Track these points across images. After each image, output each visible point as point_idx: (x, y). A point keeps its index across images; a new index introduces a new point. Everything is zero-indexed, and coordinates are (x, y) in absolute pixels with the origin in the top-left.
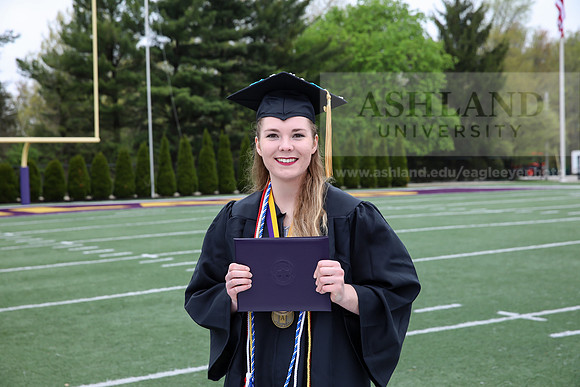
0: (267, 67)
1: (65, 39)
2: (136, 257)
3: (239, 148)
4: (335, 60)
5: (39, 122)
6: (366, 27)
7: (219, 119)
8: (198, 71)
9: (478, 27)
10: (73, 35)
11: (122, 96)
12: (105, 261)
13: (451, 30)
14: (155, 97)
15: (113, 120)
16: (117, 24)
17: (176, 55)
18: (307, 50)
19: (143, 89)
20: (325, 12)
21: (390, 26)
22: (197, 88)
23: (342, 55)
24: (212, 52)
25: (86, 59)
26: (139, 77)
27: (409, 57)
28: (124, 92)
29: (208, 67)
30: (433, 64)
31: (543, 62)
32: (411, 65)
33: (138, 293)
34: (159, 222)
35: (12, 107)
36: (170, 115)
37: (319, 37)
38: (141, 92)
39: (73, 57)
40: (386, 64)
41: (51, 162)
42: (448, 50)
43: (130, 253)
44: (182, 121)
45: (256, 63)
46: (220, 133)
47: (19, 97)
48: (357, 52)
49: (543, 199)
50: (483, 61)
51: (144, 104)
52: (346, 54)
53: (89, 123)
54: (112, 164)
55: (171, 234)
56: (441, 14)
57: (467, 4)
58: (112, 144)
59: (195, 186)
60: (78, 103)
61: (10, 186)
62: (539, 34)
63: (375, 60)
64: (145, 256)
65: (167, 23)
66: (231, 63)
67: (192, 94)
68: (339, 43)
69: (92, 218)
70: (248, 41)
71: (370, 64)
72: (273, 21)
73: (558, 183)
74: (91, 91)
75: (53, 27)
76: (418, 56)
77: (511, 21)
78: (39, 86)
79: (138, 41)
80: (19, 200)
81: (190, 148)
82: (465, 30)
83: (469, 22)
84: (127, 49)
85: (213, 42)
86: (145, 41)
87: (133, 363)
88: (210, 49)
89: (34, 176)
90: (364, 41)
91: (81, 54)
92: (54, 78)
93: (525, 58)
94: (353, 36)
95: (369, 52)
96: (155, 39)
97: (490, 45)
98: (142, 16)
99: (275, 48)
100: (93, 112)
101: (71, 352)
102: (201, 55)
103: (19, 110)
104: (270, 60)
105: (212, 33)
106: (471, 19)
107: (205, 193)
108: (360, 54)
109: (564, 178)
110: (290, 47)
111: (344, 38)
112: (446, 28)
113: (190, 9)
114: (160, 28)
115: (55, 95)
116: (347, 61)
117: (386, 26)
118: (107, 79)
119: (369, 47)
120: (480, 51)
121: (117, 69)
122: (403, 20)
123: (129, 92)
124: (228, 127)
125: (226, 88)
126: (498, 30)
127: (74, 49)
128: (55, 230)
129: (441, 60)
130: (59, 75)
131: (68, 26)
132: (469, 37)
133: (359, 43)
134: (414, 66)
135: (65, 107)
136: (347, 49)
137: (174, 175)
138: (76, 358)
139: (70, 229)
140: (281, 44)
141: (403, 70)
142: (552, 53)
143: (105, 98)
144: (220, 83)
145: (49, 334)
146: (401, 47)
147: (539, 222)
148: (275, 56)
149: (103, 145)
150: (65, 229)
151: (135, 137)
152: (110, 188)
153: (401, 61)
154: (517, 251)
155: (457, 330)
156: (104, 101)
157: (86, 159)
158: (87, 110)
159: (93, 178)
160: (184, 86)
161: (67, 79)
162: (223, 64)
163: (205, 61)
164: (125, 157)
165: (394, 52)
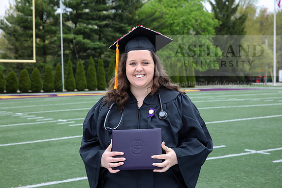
0: (123, 25)
1: (18, 9)
2: (55, 121)
3: (108, 67)
4: (158, 22)
5: (4, 52)
6: (174, 5)
7: (98, 52)
8: (87, 26)
9: (232, 5)
10: (22, 7)
11: (48, 39)
12: (39, 123)
13: (218, 7)
14: (65, 40)
15: (43, 52)
16: (45, 2)
17: (76, 18)
18: (144, 16)
19: (58, 35)
21: (187, 4)
22: (87, 35)
23: (162, 19)
24: (95, 16)
25: (29, 20)
26: (56, 29)
27: (196, 21)
28: (48, 37)
29: (92, 24)
30: (209, 24)
31: (264, 24)
32: (197, 25)
33: (57, 139)
34: (67, 104)
36: (73, 49)
37: (150, 10)
38: (57, 37)
39: (22, 18)
40: (184, 24)
41: (10, 73)
42: (217, 17)
43: (52, 119)
44: (79, 52)
45: (117, 23)
46: (98, 58)
48: (169, 18)
49: (265, 94)
50: (234, 23)
52: (164, 19)
53: (30, 53)
54: (42, 74)
55: (73, 110)
58: (42, 64)
59: (85, 86)
60: (25, 42)
62: (263, 10)
63: (179, 22)
64: (60, 120)
65: (71, 1)
66: (104, 23)
67: (84, 39)
68: (160, 13)
69: (32, 102)
70: (113, 11)
71: (176, 24)
72: (126, 1)
73: (272, 86)
74: (32, 36)
75: (11, 3)
76: (201, 20)
77: (249, 3)
78: (4, 33)
79: (56, 10)
81: (83, 66)
82: (225, 7)
83: (227, 3)
84: (50, 15)
85: (95, 12)
86: (60, 11)
87: (55, 174)
88: (93, 15)
90: (173, 12)
91: (26, 17)
92: (12, 29)
93: (256, 22)
94: (168, 9)
95: (176, 18)
96: (65, 9)
97: (238, 15)
99: (127, 15)
100: (33, 47)
101: (22, 168)
102: (89, 18)
104: (125, 21)
105: (95, 7)
107: (90, 90)
108: (171, 19)
109: (275, 84)
110: (135, 14)
111: (163, 10)
112: (215, 6)
114: (67, 3)
115: (12, 38)
116: (164, 22)
117: (185, 4)
118: (40, 30)
119: (176, 15)
120: (232, 18)
121: (45, 25)
122: (193, 2)
123: (51, 37)
124: (103, 56)
125: (102, 36)
126: (242, 8)
127: (23, 14)
128: (12, 107)
129: (213, 22)
130: (15, 27)
131: (19, 2)
132: (227, 11)
133: (171, 13)
134: (199, 25)
135: (17, 44)
136: (164, 16)
137: (74, 80)
138: (25, 171)
139: (20, 107)
140: (130, 13)
141: (193, 27)
142: (270, 20)
143: (38, 40)
144: (99, 33)
145: (10, 159)
146: (192, 16)
147: (264, 105)
148: (127, 19)
149: (38, 64)
150: (18, 107)
151: (54, 60)
152: (41, 86)
153: (192, 22)
154: (253, 120)
155: (224, 158)
156: (38, 42)
157: (29, 71)
158: (29, 46)
159: (32, 81)
160: (80, 34)
161: (18, 30)
162: (100, 23)
163: (91, 21)
164: (49, 70)
165: (189, 18)
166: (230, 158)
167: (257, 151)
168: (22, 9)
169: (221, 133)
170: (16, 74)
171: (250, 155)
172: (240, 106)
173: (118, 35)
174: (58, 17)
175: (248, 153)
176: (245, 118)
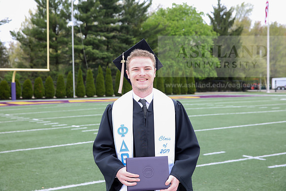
0: (129, 36)
1: (33, 22)
2: (69, 127)
3: (115, 75)
4: (161, 34)
5: (20, 61)
6: (176, 18)
7: (106, 61)
8: (96, 38)
9: (229, 19)
11: (60, 49)
12: (55, 128)
13: (216, 20)
14: (76, 50)
15: (55, 61)
16: (58, 15)
17: (86, 30)
18: (148, 29)
19: (70, 46)
20: (156, 11)
21: (188, 18)
22: (96, 46)
23: (165, 31)
24: (103, 29)
25: (43, 32)
26: (68, 40)
27: (196, 33)
28: (61, 47)
29: (101, 36)
35: (7, 53)
36: (83, 59)
37: (154, 23)
38: (69, 47)
39: (37, 31)
40: (185, 36)
41: (26, 80)
42: (215, 30)
43: (66, 125)
44: (88, 61)
45: (124, 35)
46: (106, 67)
47: (10, 49)
48: (172, 30)
49: (259, 101)
50: (231, 35)
51: (70, 53)
52: (166, 31)
53: (44, 62)
54: (55, 82)
55: (85, 116)
56: (212, 12)
57: (224, 8)
58: (55, 72)
59: (94, 93)
60: (39, 52)
61: (6, 91)
62: (257, 23)
63: (180, 34)
64: (73, 126)
65: (82, 15)
66: (112, 34)
67: (93, 49)
68: (163, 26)
69: (47, 107)
70: (120, 24)
72: (132, 15)
73: (266, 93)
74: (46, 46)
75: (27, 16)
76: (201, 32)
77: (244, 16)
78: (20, 44)
79: (67, 23)
80: (10, 98)
81: (92, 75)
82: (223, 20)
83: (224, 17)
84: (62, 27)
85: (104, 24)
86: (71, 23)
87: (73, 178)
88: (102, 27)
89: (18, 87)
90: (175, 24)
91: (40, 29)
92: (28, 40)
93: (251, 33)
94: (170, 22)
95: (177, 30)
96: (76, 22)
97: (234, 27)
98: (70, 11)
99: (133, 27)
100: (46, 57)
102: (98, 30)
103: (10, 55)
104: (131, 33)
105: (103, 20)
106: (225, 15)
107: (99, 96)
108: (173, 31)
109: (269, 91)
110: (140, 27)
111: (165, 23)
112: (214, 19)
113: (93, 9)
114: (78, 17)
115: (28, 48)
116: (167, 34)
117: (186, 18)
118: (53, 41)
119: (178, 28)
120: (229, 30)
121: (58, 36)
122: (193, 15)
123: (63, 47)
124: (110, 65)
125: (109, 46)
126: (238, 21)
127: (37, 27)
128: (29, 113)
129: (211, 34)
130: (30, 39)
131: (34, 16)
132: (225, 24)
133: (172, 26)
135: (32, 54)
136: (167, 28)
137: (84, 87)
139: (36, 113)
140: (136, 25)
142: (263, 32)
143: (51, 50)
144: (107, 44)
146: (193, 28)
147: (259, 112)
148: (133, 31)
149: (51, 73)
150: (34, 113)
151: (66, 69)
152: (54, 93)
153: (192, 34)
155: (224, 164)
156: (51, 52)
157: (43, 79)
158: (43, 56)
159: (46, 88)
160: (90, 45)
161: (33, 41)
162: (108, 35)
163: (99, 33)
164: (61, 78)
165: (189, 30)
166: (230, 163)
167: (254, 156)
168: (38, 21)
169: (221, 139)
171: (248, 160)
172: (237, 113)
173: (124, 45)
174: (70, 29)
175: (246, 159)
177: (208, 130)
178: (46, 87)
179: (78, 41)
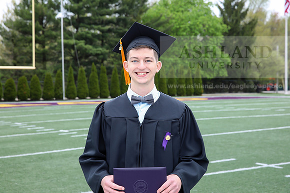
1: (17, 13)
2: (56, 132)
3: (111, 74)
4: (164, 27)
5: (2, 58)
6: (181, 9)
7: (101, 58)
8: (89, 31)
9: (241, 10)
10: (21, 11)
11: (48, 44)
12: (40, 133)
13: (227, 11)
14: (66, 46)
15: (42, 57)
16: (45, 5)
17: (78, 22)
18: (149, 21)
19: (59, 41)
21: (194, 9)
22: (89, 40)
23: (168, 24)
24: (97, 21)
25: (28, 24)
26: (57, 34)
27: (204, 26)
28: (48, 42)
29: (94, 29)
30: (217, 29)
31: (275, 29)
32: (205, 30)
33: (59, 151)
34: (68, 113)
36: (74, 55)
37: (155, 14)
38: (58, 42)
39: (21, 23)
40: (191, 29)
41: (8, 80)
42: (225, 22)
43: (53, 129)
44: (80, 58)
45: (121, 28)
46: (101, 65)
48: (176, 22)
49: (276, 103)
50: (243, 28)
52: (170, 24)
53: (29, 59)
54: (42, 81)
55: (75, 119)
56: (221, 3)
58: (41, 71)
59: (87, 94)
60: (23, 48)
62: (274, 14)
63: (185, 27)
64: (61, 131)
65: (73, 5)
66: (107, 27)
67: (86, 44)
68: (166, 17)
69: (31, 110)
70: (117, 15)
71: (182, 29)
72: (131, 5)
73: (283, 94)
74: (31, 41)
75: (10, 6)
76: (209, 25)
77: (259, 7)
78: (2, 39)
79: (56, 15)
81: (85, 73)
82: (234, 12)
83: (236, 7)
84: (50, 19)
85: (98, 16)
86: (61, 15)
87: (58, 189)
88: (96, 19)
90: (180, 16)
91: (25, 21)
92: (10, 34)
93: (267, 27)
94: (174, 14)
95: (182, 23)
96: (66, 14)
97: (247, 20)
99: (131, 19)
100: (32, 53)
101: (23, 182)
102: (91, 23)
104: (128, 26)
105: (97, 11)
106: (237, 6)
107: (92, 98)
108: (177, 24)
109: (287, 92)
110: (140, 19)
111: (168, 15)
112: (224, 10)
114: (69, 8)
115: (11, 43)
116: (170, 27)
117: (192, 8)
118: (39, 35)
119: (182, 20)
120: (242, 23)
121: (45, 30)
122: (200, 6)
123: (51, 42)
124: (105, 62)
125: (104, 41)
126: (252, 13)
127: (21, 18)
128: (11, 117)
129: (221, 28)
130: (13, 32)
131: (18, 6)
132: (236, 15)
133: (177, 17)
134: (206, 31)
135: (16, 50)
136: (170, 21)
137: (75, 88)
138: (26, 186)
139: (19, 116)
140: (135, 18)
141: (200, 32)
142: (281, 25)
143: (38, 45)
144: (101, 38)
145: (11, 173)
146: (200, 20)
147: (275, 115)
149: (38, 71)
150: (17, 116)
151: (54, 67)
152: (40, 94)
153: (200, 28)
154: (264, 131)
155: (234, 172)
156: (37, 47)
157: (28, 78)
158: (28, 52)
159: (31, 89)
160: (82, 40)
161: (17, 34)
162: (103, 28)
163: (93, 26)
164: (49, 77)
165: (196, 23)
166: (241, 172)
167: (268, 164)
168: (22, 12)
169: (231, 145)
170: (14, 81)
171: (262, 169)
172: (250, 116)
174: (59, 21)
175: (260, 167)
176: (256, 129)
177: (216, 134)
178: (32, 87)
179: (69, 35)
